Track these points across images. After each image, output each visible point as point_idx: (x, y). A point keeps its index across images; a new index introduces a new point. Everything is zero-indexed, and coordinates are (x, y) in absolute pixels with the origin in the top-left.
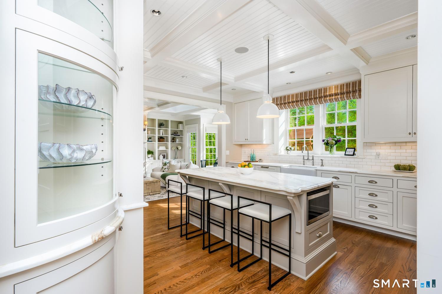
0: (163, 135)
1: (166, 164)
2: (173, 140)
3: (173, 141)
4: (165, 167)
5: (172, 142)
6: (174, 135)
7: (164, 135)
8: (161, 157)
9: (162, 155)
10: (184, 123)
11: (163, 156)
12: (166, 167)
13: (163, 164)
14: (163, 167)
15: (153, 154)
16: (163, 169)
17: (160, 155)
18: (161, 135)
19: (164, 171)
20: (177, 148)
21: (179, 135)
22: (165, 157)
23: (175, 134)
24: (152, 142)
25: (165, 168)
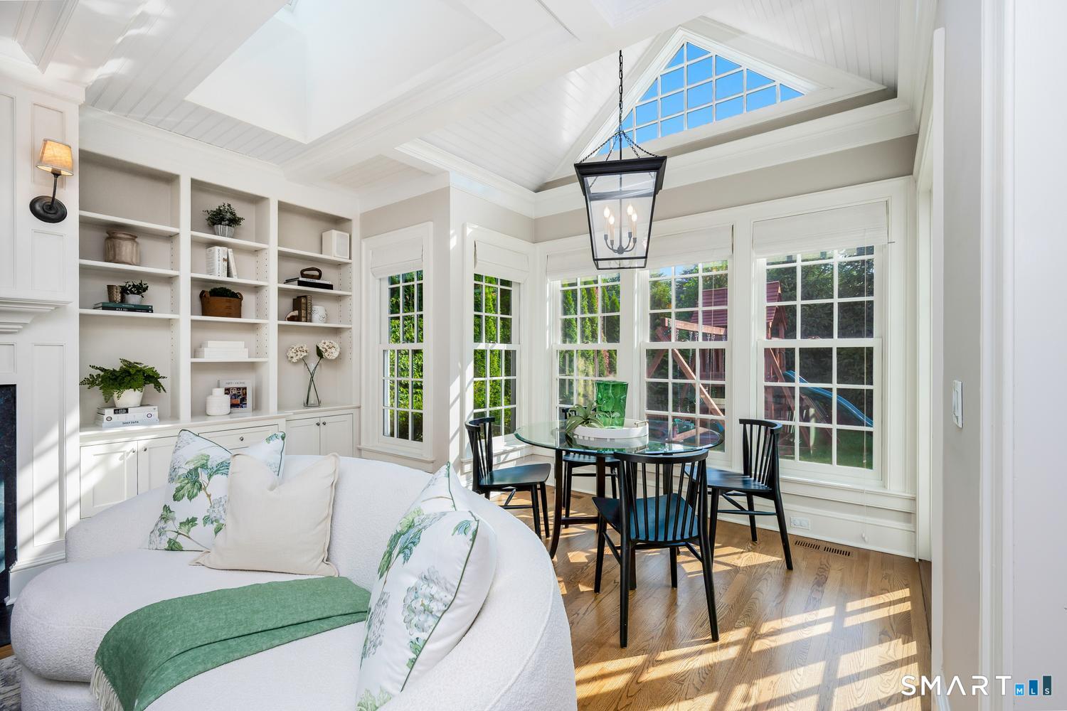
0: (229, 275)
1: (203, 477)
2: (299, 308)
3: (296, 313)
4: (183, 510)
5: (292, 319)
6: (301, 283)
7: (234, 279)
8: (219, 402)
9: (227, 391)
10: (356, 228)
11: (234, 397)
12: (197, 507)
13: (172, 480)
14: (174, 506)
15: (158, 386)
16: (172, 526)
17: (211, 394)
18: (219, 275)
19: (181, 540)
20: (320, 353)
21: (330, 287)
22: (244, 399)
23: (303, 275)
24: (147, 311)
25: (191, 522)
